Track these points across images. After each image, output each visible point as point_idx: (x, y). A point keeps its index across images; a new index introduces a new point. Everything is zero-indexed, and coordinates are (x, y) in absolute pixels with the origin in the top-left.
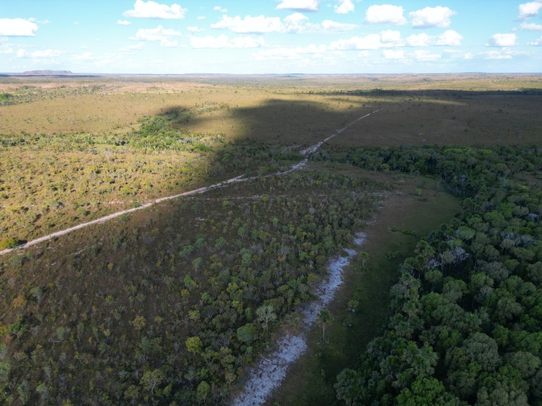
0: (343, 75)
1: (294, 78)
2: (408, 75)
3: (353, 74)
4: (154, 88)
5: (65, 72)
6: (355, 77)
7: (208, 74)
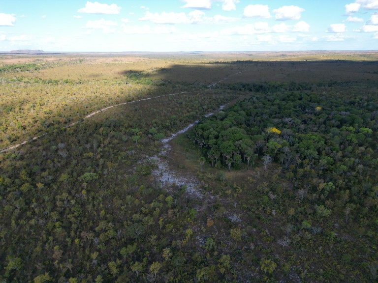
0: (230, 52)
1: (197, 54)
2: (273, 52)
3: (236, 52)
4: (116, 60)
5: (39, 51)
6: (238, 53)
7: (138, 52)
